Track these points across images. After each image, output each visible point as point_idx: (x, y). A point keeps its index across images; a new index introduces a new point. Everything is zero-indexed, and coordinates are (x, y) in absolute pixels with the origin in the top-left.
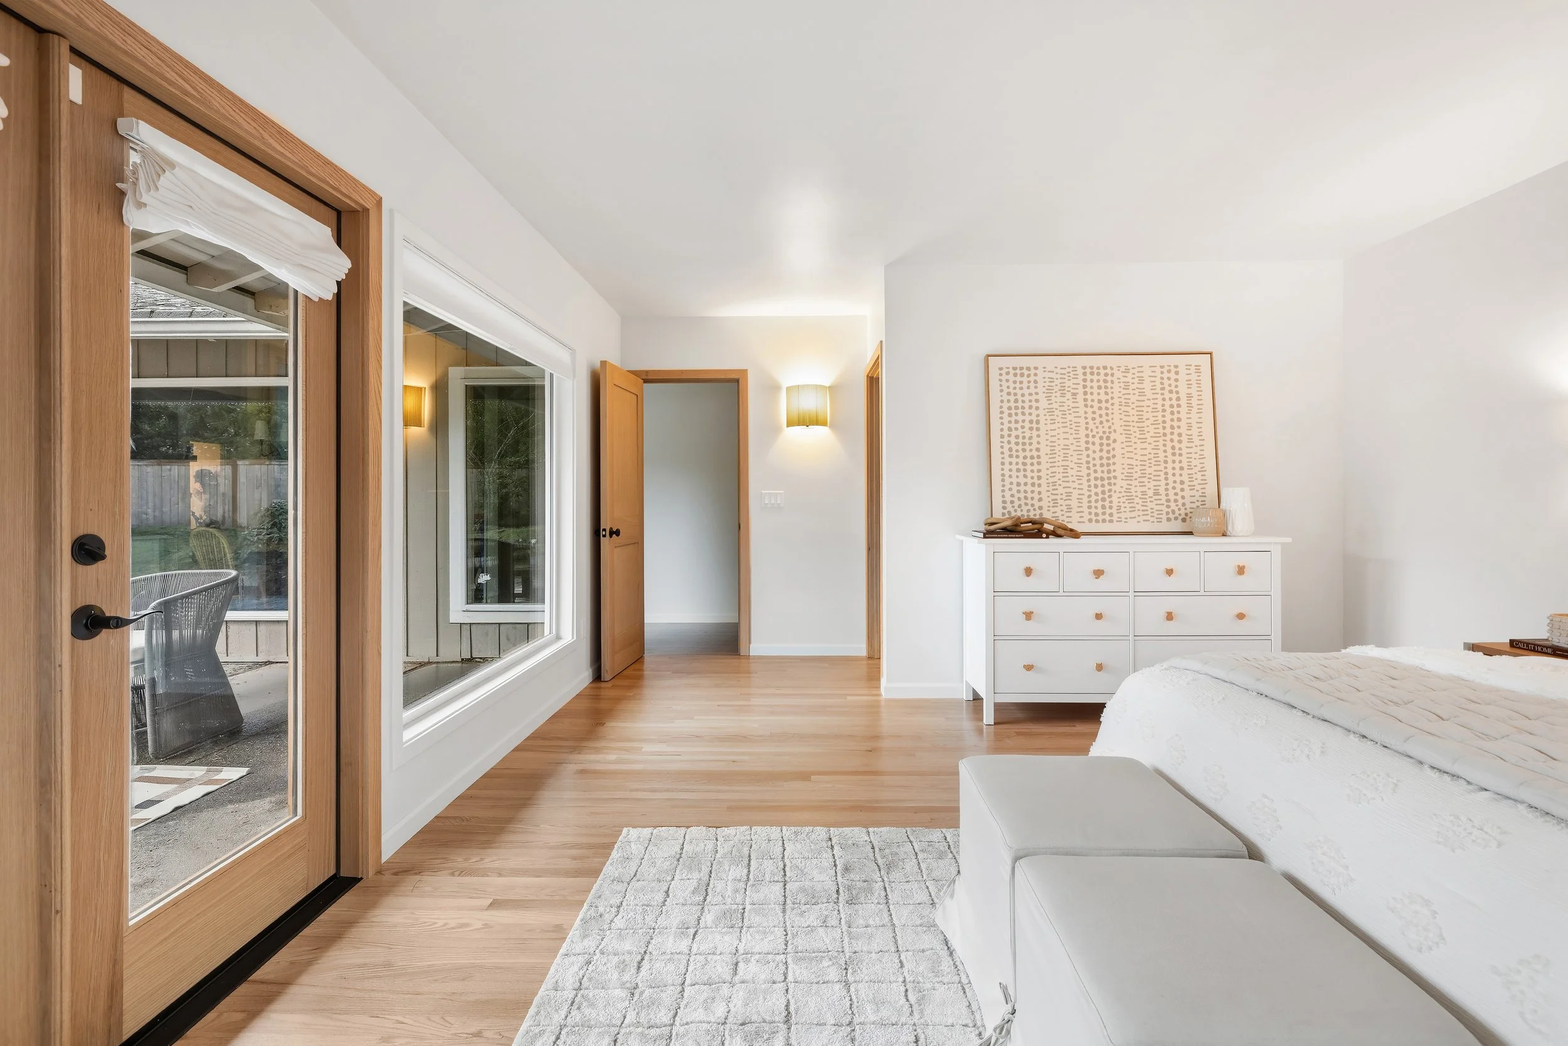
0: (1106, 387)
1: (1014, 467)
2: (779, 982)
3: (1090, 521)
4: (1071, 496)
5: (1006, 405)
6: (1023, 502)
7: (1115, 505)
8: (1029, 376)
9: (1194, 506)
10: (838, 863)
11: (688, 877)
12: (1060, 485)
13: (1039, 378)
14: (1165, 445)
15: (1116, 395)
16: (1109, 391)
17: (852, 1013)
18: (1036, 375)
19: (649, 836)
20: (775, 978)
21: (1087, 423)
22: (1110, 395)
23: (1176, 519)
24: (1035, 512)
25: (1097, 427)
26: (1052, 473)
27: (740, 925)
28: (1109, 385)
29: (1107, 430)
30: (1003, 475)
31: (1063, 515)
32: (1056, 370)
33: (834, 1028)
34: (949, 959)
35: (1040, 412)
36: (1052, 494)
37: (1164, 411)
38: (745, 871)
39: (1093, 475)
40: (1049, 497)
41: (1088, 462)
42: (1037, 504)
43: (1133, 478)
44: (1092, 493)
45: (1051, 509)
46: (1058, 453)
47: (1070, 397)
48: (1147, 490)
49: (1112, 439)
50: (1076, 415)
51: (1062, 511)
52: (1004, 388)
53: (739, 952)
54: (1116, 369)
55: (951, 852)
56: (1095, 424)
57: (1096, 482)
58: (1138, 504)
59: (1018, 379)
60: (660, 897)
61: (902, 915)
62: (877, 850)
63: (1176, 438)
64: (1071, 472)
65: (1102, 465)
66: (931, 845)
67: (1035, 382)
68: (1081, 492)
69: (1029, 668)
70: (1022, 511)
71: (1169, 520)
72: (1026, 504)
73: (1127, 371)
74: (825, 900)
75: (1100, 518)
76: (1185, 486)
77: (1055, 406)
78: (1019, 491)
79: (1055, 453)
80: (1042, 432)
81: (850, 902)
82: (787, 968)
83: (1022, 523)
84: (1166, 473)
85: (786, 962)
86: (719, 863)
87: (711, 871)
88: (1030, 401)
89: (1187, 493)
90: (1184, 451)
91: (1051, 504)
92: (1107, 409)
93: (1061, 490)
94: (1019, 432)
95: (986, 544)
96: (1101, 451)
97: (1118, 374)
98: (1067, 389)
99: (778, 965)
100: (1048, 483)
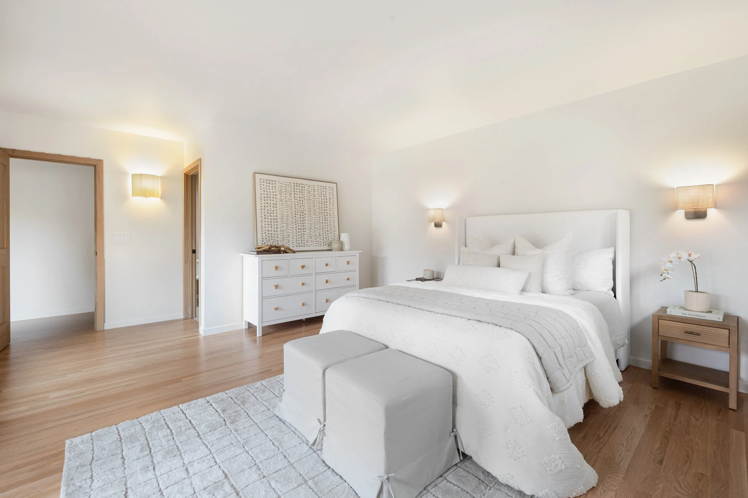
0: (302, 192)
1: (267, 223)
2: (214, 466)
3: (297, 246)
4: (289, 236)
5: (263, 196)
6: (271, 238)
7: (305, 239)
8: (272, 184)
9: (332, 240)
10: (217, 410)
11: (133, 446)
12: (285, 231)
13: (276, 186)
14: (322, 217)
15: (306, 196)
16: (303, 194)
17: (254, 461)
18: (275, 184)
19: (90, 438)
20: (211, 465)
21: (295, 206)
22: (304, 195)
23: (326, 245)
24: (275, 243)
25: (299, 208)
26: (282, 226)
27: (179, 453)
28: (303, 191)
29: (303, 209)
30: (262, 226)
31: (286, 244)
32: (283, 183)
33: (249, 470)
34: (284, 425)
35: (277, 200)
36: (282, 235)
37: (322, 203)
38: (169, 431)
39: (298, 227)
40: (281, 236)
41: (296, 222)
42: (276, 239)
43: (312, 229)
44: (297, 235)
45: (282, 241)
46: (285, 218)
47: (289, 195)
48: (316, 234)
49: (304, 213)
50: (291, 202)
51: (286, 242)
52: (262, 188)
53: (186, 464)
54: (305, 185)
55: (267, 388)
56: (298, 206)
57: (299, 230)
58: (313, 239)
59: (268, 185)
60: (120, 461)
61: (258, 419)
62: (234, 398)
63: (326, 214)
64: (289, 226)
65: (301, 224)
66: (258, 389)
67: (275, 187)
68: (293, 234)
69: (276, 309)
70: (270, 242)
71: (324, 245)
72: (272, 239)
73: (309, 186)
74: (220, 426)
75: (300, 245)
76: (329, 232)
77: (283, 198)
78: (269, 234)
79: (283, 218)
80: (278, 209)
81: (232, 423)
82: (215, 459)
83: (272, 247)
84: (323, 227)
85: (213, 457)
86: (150, 433)
87: (146, 439)
88: (273, 195)
89: (329, 235)
90: (328, 219)
91: (282, 239)
92: (302, 201)
93: (286, 233)
94: (269, 208)
95: (259, 257)
96: (300, 218)
97: (306, 187)
98: (288, 191)
99: (209, 460)
100: (280, 230)
